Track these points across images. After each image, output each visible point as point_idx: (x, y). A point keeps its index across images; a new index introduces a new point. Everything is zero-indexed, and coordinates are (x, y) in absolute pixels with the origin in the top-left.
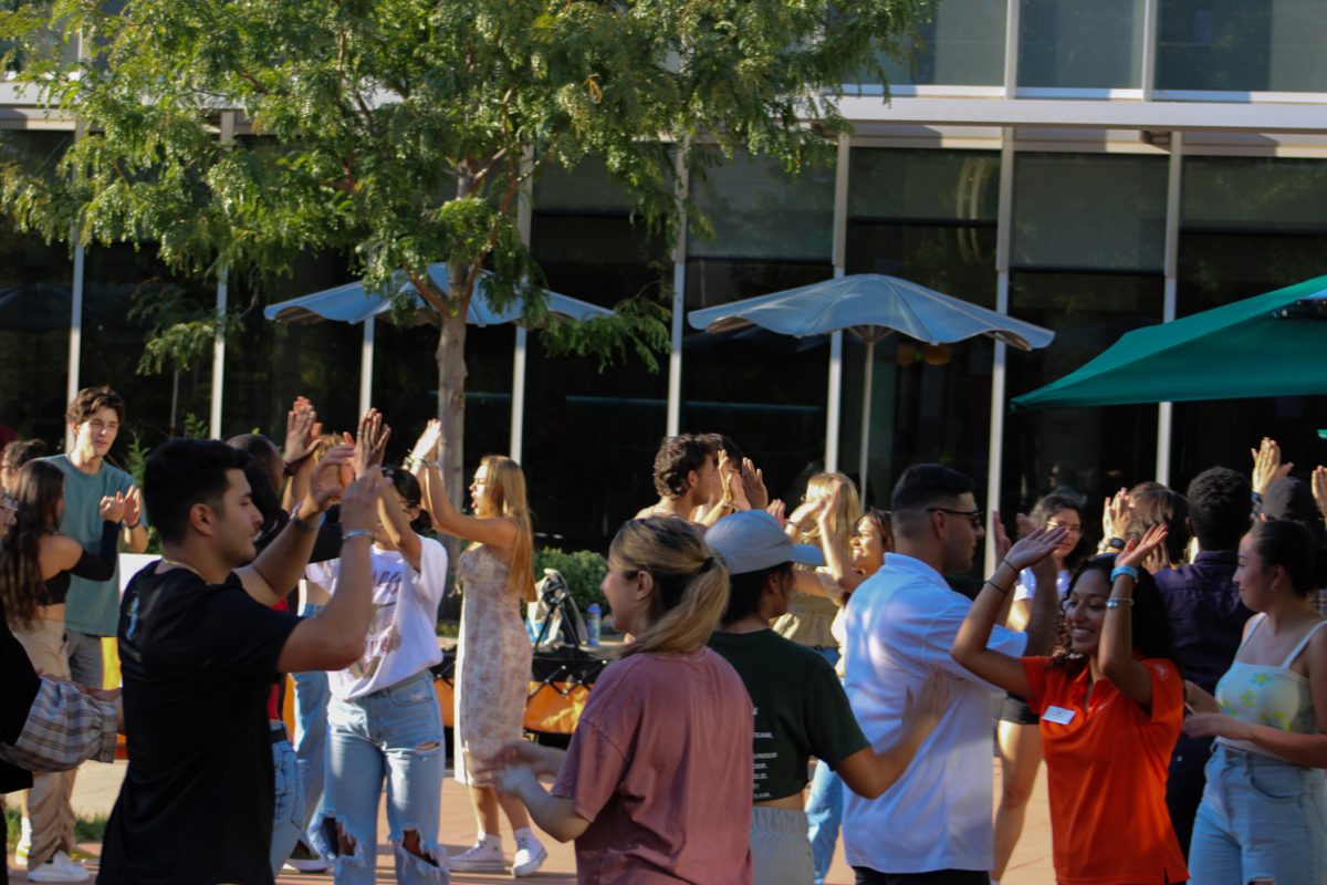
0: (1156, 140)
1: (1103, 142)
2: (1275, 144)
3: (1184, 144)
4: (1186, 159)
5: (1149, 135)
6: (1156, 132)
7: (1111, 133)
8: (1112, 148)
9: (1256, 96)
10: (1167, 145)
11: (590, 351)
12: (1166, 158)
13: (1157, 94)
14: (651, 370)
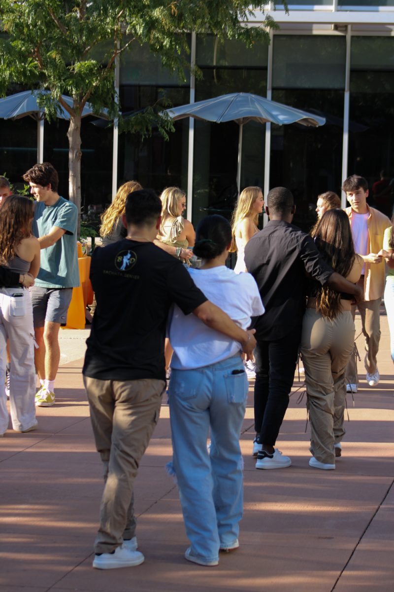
0: (339, 29)
1: (311, 30)
2: (391, 30)
3: (352, 30)
4: (352, 37)
5: (337, 26)
6: (341, 25)
7: (315, 26)
8: (315, 32)
9: (381, 8)
10: (346, 30)
11: (137, 131)
12: (344, 37)
13: (339, 7)
14: (166, 140)
